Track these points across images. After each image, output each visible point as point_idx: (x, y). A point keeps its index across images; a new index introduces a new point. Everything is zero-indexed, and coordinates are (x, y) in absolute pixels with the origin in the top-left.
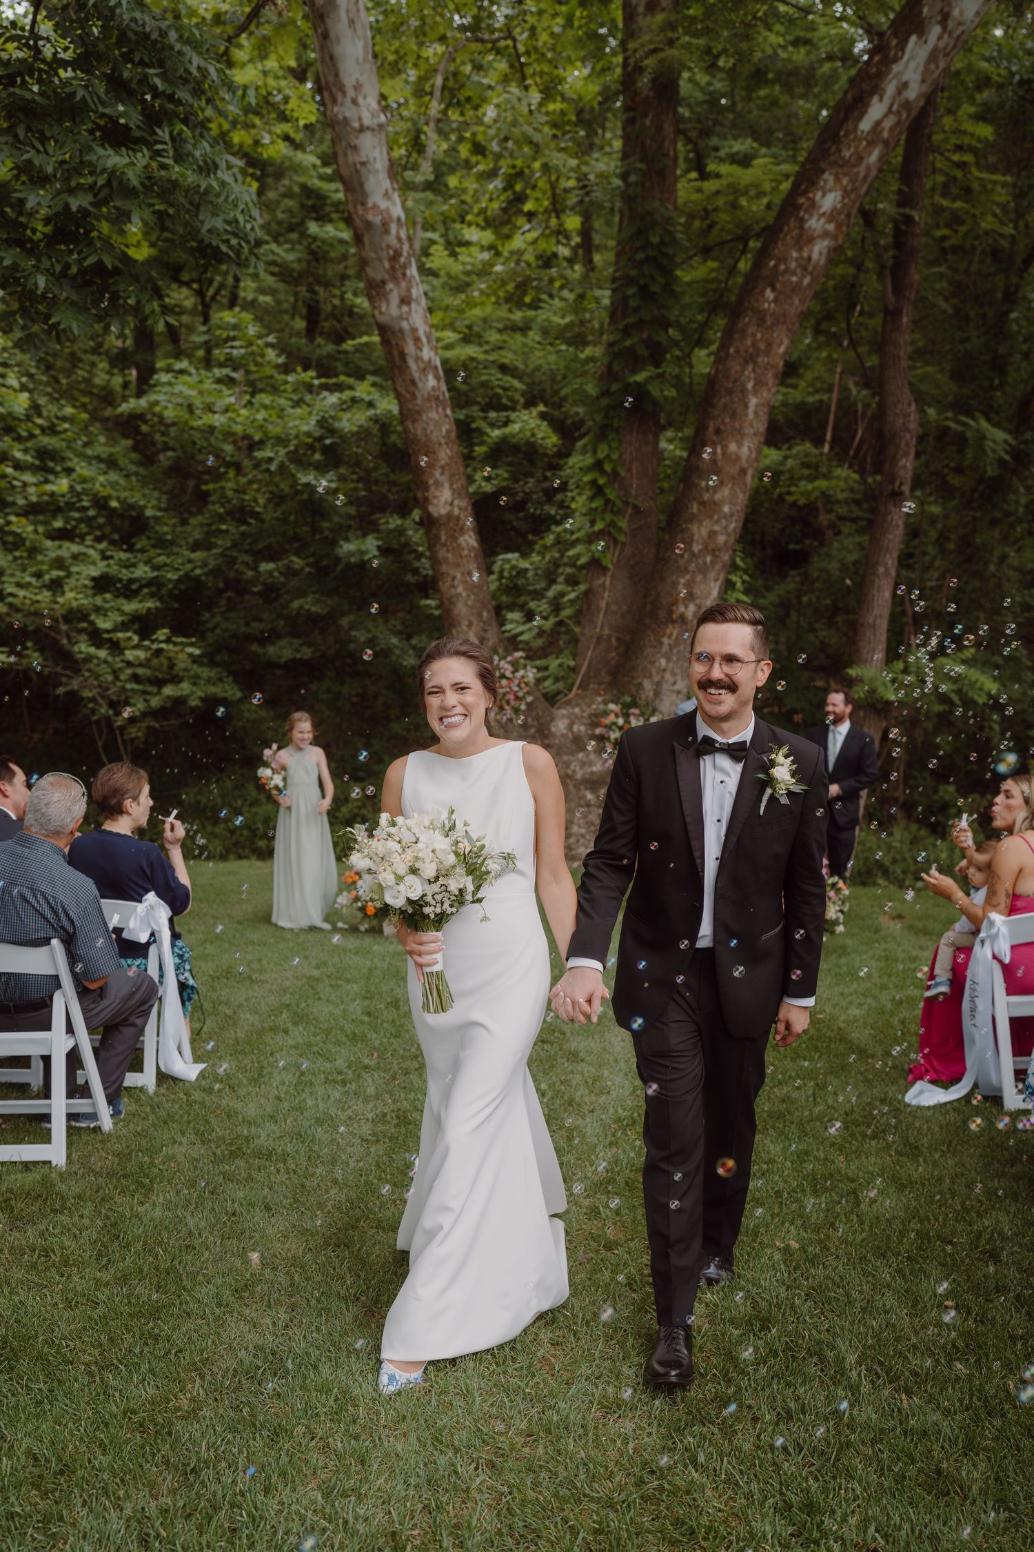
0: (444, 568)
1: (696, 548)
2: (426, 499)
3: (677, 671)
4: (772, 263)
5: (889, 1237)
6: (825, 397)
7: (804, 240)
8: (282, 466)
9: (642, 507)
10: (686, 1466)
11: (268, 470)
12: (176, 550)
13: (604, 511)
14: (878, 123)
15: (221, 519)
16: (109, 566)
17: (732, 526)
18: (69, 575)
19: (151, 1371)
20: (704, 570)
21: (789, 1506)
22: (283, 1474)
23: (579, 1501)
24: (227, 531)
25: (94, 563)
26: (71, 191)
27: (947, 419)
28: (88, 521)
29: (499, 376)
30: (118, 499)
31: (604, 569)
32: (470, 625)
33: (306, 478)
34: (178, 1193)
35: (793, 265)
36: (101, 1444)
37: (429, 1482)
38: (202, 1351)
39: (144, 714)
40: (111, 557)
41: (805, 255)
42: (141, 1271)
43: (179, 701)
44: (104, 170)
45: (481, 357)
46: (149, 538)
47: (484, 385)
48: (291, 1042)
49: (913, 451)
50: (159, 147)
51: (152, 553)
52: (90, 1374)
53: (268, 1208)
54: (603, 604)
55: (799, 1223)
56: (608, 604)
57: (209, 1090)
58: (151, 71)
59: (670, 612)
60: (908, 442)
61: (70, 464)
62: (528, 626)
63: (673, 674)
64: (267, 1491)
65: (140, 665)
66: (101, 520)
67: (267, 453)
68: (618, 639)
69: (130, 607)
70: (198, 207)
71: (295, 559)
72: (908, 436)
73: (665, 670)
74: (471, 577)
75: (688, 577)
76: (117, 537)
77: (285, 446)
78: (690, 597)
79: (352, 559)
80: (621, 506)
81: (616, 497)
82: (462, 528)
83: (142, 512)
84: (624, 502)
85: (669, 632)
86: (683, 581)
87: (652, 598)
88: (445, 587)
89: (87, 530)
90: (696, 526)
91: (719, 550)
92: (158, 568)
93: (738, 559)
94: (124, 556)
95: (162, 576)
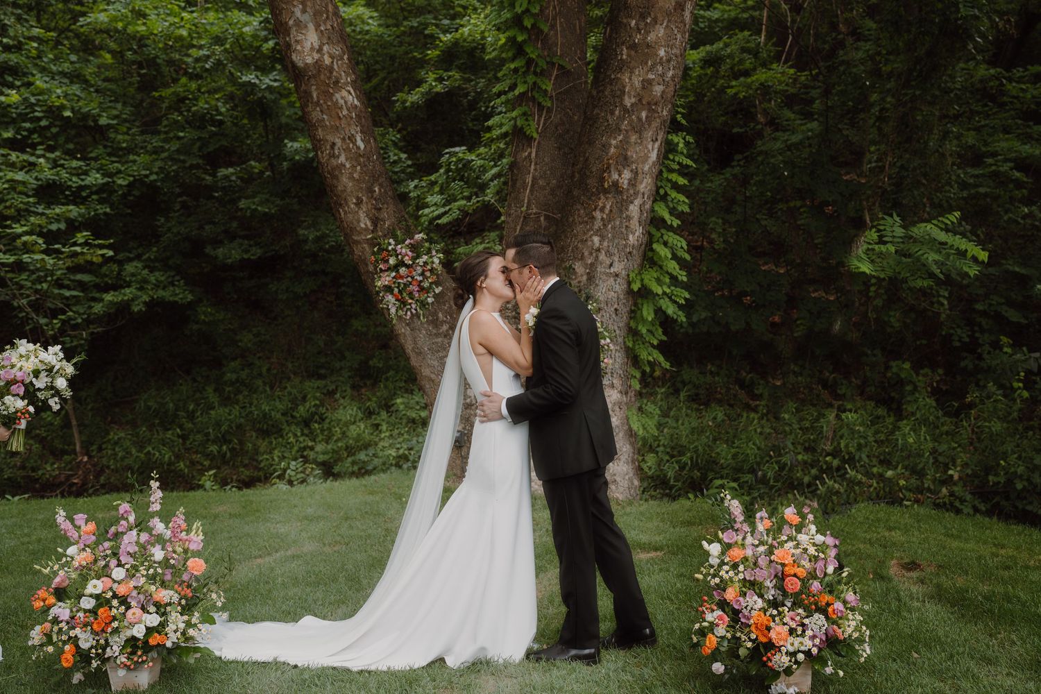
1: (628, 102)
2: (288, 46)
3: (612, 250)
9: (568, 67)
12: (131, 157)
13: (526, 73)
15: (183, 129)
16: (57, 174)
17: (671, 73)
20: (639, 129)
24: (183, 138)
28: (41, 131)
30: (73, 110)
31: (530, 139)
32: (359, 203)
33: (250, 77)
40: (62, 166)
46: (105, 147)
51: (107, 160)
54: (529, 179)
56: (534, 178)
59: (602, 180)
61: (31, 79)
62: (447, 208)
63: (609, 254)
66: (54, 130)
67: (205, 52)
68: (547, 217)
71: (253, 163)
73: (598, 250)
74: (354, 143)
75: (621, 138)
76: (71, 146)
77: (222, 45)
78: (625, 161)
79: (297, 158)
80: (545, 67)
81: (539, 56)
82: (336, 82)
83: (96, 121)
84: (548, 63)
85: (601, 205)
86: (614, 142)
87: (580, 166)
88: (324, 157)
89: (38, 140)
90: (627, 75)
91: (656, 104)
92: (110, 175)
93: (679, 116)
94: (75, 164)
95: (114, 182)
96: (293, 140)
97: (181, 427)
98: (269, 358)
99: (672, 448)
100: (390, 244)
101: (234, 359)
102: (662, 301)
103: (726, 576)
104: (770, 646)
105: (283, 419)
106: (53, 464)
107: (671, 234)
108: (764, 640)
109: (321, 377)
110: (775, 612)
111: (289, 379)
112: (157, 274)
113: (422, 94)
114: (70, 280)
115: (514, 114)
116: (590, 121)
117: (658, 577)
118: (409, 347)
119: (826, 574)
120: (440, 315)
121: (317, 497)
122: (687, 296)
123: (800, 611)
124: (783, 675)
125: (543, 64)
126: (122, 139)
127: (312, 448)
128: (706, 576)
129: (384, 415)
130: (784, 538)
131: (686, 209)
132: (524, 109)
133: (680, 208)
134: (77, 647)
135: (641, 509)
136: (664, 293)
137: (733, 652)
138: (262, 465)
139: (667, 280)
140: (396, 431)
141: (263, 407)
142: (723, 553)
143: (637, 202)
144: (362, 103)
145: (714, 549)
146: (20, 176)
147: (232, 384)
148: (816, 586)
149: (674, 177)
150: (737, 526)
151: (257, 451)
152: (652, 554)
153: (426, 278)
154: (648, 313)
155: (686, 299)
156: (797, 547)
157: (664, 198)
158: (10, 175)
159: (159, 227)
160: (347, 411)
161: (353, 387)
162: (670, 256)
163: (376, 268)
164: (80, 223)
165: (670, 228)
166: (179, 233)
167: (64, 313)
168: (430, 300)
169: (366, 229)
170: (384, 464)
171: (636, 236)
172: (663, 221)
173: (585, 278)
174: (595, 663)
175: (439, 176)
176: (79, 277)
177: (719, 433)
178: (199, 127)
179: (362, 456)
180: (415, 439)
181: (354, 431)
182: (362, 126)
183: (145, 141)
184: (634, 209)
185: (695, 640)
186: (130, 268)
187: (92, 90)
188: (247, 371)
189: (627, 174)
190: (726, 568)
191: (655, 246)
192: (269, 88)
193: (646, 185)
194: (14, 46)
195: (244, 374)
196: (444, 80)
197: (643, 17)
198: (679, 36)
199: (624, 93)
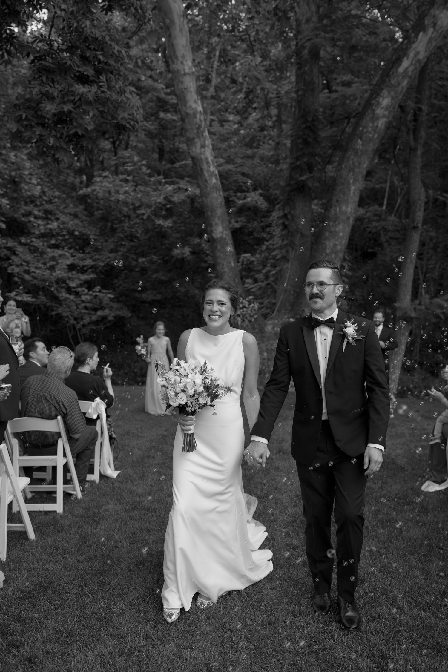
0: (219, 260)
2: (212, 231)
4: (361, 129)
5: (415, 546)
7: (374, 118)
8: (149, 217)
10: (329, 639)
11: (143, 219)
12: (103, 253)
13: (288, 236)
14: (406, 69)
16: (74, 260)
17: (344, 242)
18: (58, 264)
19: (103, 597)
21: (373, 656)
22: (159, 639)
23: (284, 653)
24: (125, 245)
25: (68, 258)
26: (64, 103)
27: (437, 195)
28: (65, 240)
30: (78, 231)
31: (288, 261)
33: (159, 222)
34: (110, 524)
35: (370, 129)
36: (83, 626)
37: (221, 644)
38: (123, 590)
39: (89, 323)
40: (75, 256)
41: (375, 125)
42: (96, 556)
43: (104, 318)
44: (78, 94)
45: (234, 169)
46: (91, 248)
47: (236, 181)
48: (156, 462)
49: (423, 209)
50: (101, 84)
51: (93, 254)
52: (77, 598)
53: (148, 531)
54: (287, 276)
55: (376, 540)
56: (290, 276)
57: (122, 482)
58: (98, 53)
60: (421, 204)
61: (57, 216)
62: (255, 285)
64: (153, 646)
65: (88, 302)
66: (71, 240)
67: (142, 211)
68: (294, 291)
69: (84, 277)
70: (117, 108)
72: (420, 202)
74: (231, 264)
76: (78, 247)
77: (150, 208)
79: (178, 257)
82: (227, 243)
89: (65, 244)
90: (328, 242)
91: (338, 252)
92: (95, 261)
93: (346, 256)
94: (81, 255)
95: (97, 264)
112: (115, 304)
115: (283, 251)
144: (234, 250)
153: (252, 312)
166: (124, 287)
182: (234, 258)
192: (168, 227)
197: (335, 222)
198: (347, 229)
199: (326, 248)
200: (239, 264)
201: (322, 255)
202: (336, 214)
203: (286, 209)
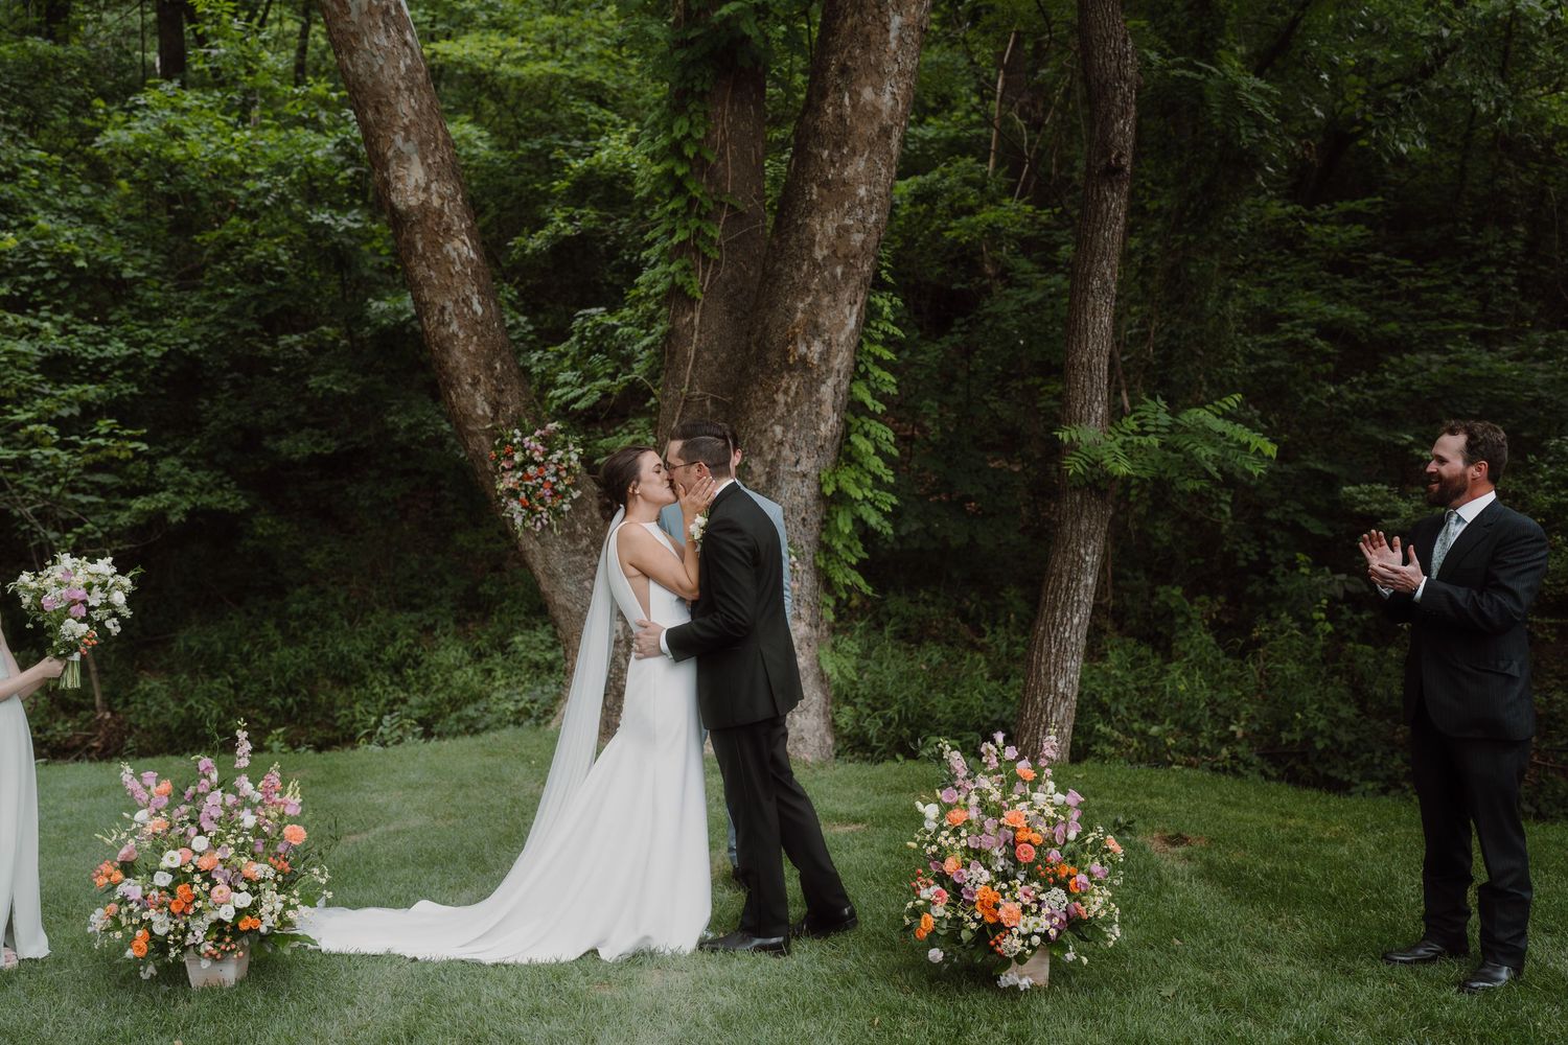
1: (819, 254)
3: (799, 443)
6: (983, 131)
8: (283, 199)
9: (741, 208)
12: (167, 321)
13: (687, 215)
15: (232, 284)
16: (68, 343)
17: (874, 217)
20: (833, 289)
24: (233, 295)
28: (45, 286)
29: (594, 108)
30: (87, 261)
31: (692, 301)
32: (475, 383)
33: (322, 217)
40: (74, 332)
43: (160, 516)
46: (131, 307)
49: (1132, 110)
51: (133, 324)
54: (691, 352)
56: (698, 351)
59: (786, 353)
60: (1125, 93)
61: (31, 218)
62: (585, 389)
63: (794, 448)
66: (64, 285)
67: (264, 184)
68: (714, 401)
71: (324, 328)
72: (1124, 88)
73: (781, 443)
74: (470, 307)
75: (809, 300)
76: (85, 306)
77: (287, 175)
78: (814, 329)
79: (385, 322)
80: (711, 208)
81: (703, 194)
82: (448, 229)
83: (118, 273)
84: (715, 203)
85: (784, 385)
86: (801, 305)
87: (756, 336)
88: (430, 324)
89: (42, 298)
90: (818, 219)
91: (854, 257)
92: (138, 344)
93: (884, 272)
94: (91, 329)
95: (143, 353)
96: (379, 298)
97: (232, 673)
98: (346, 583)
99: (875, 699)
100: (514, 436)
101: (301, 585)
102: (862, 508)
103: (945, 843)
104: (999, 927)
105: (367, 663)
106: (65, 722)
107: (873, 422)
108: (991, 920)
109: (415, 608)
110: (1005, 886)
111: (373, 611)
112: (200, 473)
113: (547, 238)
114: (86, 481)
115: (673, 268)
116: (770, 278)
117: (859, 853)
118: (538, 568)
119: (1066, 841)
120: (579, 526)
121: (422, 760)
122: (895, 502)
123: (1036, 884)
124: (1014, 963)
125: (709, 204)
126: (152, 297)
127: (404, 701)
128: (920, 844)
129: (498, 657)
130: (1016, 797)
131: (893, 390)
132: (685, 261)
133: (885, 390)
134: (152, 933)
135: (837, 772)
136: (865, 498)
137: (953, 937)
138: (339, 723)
139: (869, 481)
140: (514, 679)
141: (341, 647)
142: (942, 816)
143: (831, 382)
144: (480, 256)
145: (931, 811)
146: (22, 346)
147: (299, 617)
148: (1054, 855)
149: (878, 350)
150: (959, 783)
151: (332, 706)
152: (853, 827)
153: (561, 479)
154: (845, 524)
155: (892, 505)
156: (1031, 807)
157: (865, 376)
158: (9, 345)
159: (205, 411)
160: (450, 653)
161: (458, 621)
162: (872, 451)
163: (497, 466)
164: (100, 406)
165: (873, 415)
166: (228, 420)
167: (81, 524)
168: (566, 507)
169: (485, 417)
170: (499, 721)
171: (828, 426)
172: (863, 404)
173: (764, 478)
174: (783, 953)
175: (570, 346)
176: (99, 478)
177: (935, 679)
178: (253, 282)
179: (470, 711)
180: (539, 688)
181: (459, 678)
182: (480, 286)
183: (182, 300)
184: (826, 391)
185: (908, 921)
186: (165, 466)
187: (112, 231)
188: (318, 600)
189: (817, 347)
190: (945, 833)
191: (853, 438)
192: (348, 230)
193: (842, 360)
194: (7, 174)
195: (314, 605)
196: (574, 219)
197: (838, 146)
198: (884, 171)
199: (813, 242)
200: (574, 339)
201: (799, 269)
202: (841, 118)
203: (676, 128)
